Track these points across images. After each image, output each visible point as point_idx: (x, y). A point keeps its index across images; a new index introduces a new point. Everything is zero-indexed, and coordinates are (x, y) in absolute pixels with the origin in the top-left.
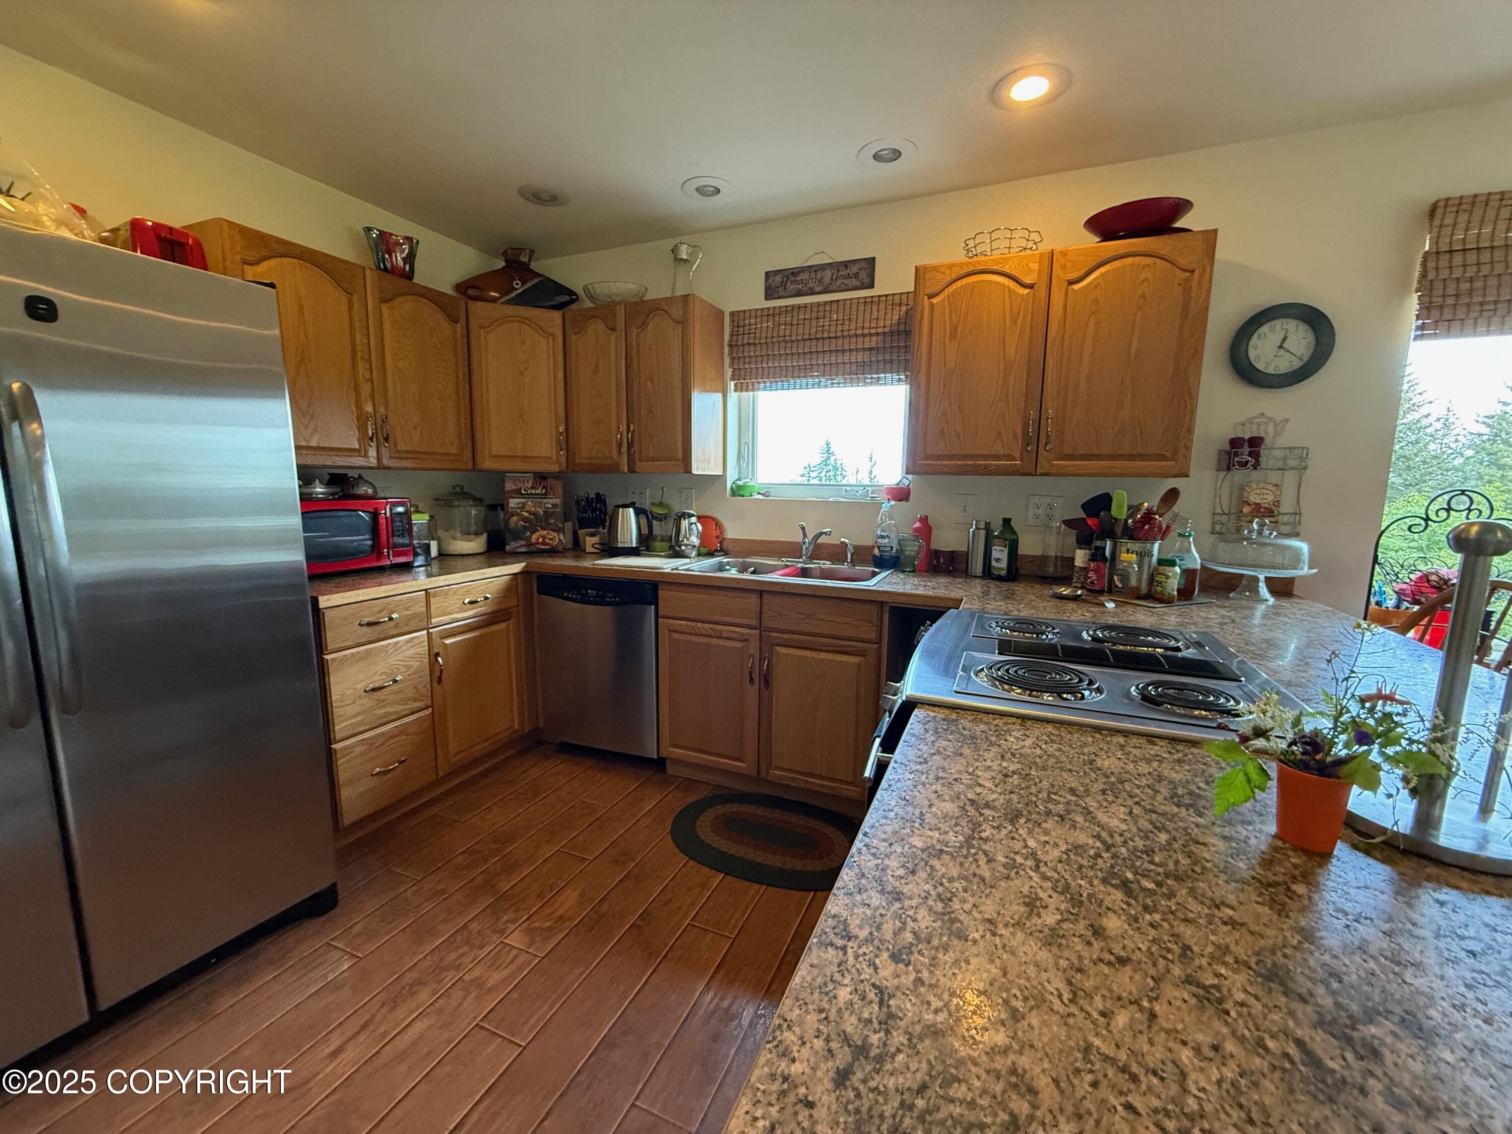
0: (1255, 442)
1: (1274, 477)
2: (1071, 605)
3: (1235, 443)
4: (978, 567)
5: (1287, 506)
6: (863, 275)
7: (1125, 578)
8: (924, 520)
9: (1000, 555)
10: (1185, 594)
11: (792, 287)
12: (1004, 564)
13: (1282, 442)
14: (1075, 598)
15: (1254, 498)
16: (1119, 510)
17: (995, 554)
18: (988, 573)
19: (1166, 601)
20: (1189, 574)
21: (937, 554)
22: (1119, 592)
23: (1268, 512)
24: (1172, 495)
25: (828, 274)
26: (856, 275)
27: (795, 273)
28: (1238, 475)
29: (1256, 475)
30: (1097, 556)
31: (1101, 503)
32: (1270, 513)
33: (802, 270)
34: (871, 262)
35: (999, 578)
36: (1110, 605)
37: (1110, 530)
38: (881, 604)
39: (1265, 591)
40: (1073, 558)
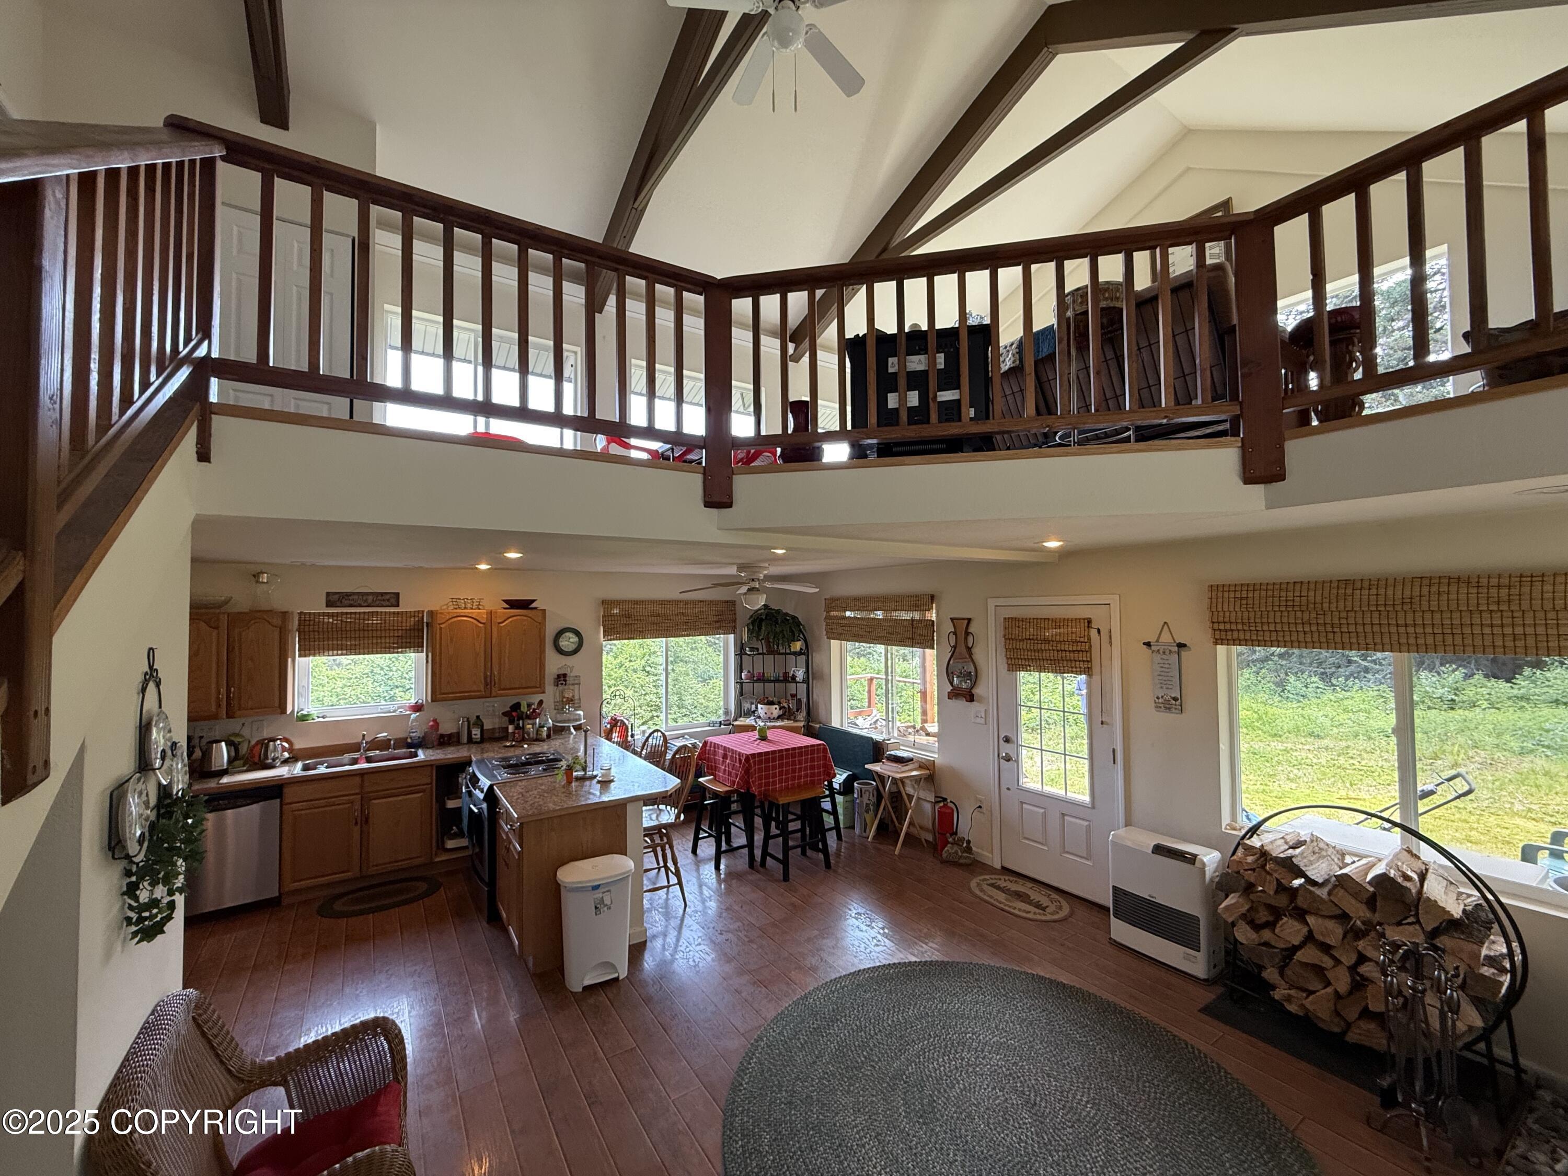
0: (565, 675)
1: (571, 687)
2: (512, 749)
3: (559, 676)
4: (465, 739)
5: (577, 697)
6: (393, 601)
7: (529, 735)
8: (435, 721)
9: (476, 733)
10: (549, 736)
11: (346, 602)
12: (479, 736)
13: (572, 674)
14: (512, 746)
15: (566, 696)
16: (524, 708)
17: (474, 732)
18: (470, 741)
19: (543, 741)
20: (549, 729)
21: (442, 736)
22: (527, 740)
23: (570, 701)
24: (541, 702)
25: (370, 598)
26: (388, 600)
27: (348, 595)
28: (561, 687)
29: (566, 687)
30: (517, 727)
31: (517, 706)
33: (354, 594)
34: (397, 595)
35: (476, 743)
36: (526, 746)
37: (520, 717)
38: (432, 765)
39: (572, 730)
40: (507, 728)
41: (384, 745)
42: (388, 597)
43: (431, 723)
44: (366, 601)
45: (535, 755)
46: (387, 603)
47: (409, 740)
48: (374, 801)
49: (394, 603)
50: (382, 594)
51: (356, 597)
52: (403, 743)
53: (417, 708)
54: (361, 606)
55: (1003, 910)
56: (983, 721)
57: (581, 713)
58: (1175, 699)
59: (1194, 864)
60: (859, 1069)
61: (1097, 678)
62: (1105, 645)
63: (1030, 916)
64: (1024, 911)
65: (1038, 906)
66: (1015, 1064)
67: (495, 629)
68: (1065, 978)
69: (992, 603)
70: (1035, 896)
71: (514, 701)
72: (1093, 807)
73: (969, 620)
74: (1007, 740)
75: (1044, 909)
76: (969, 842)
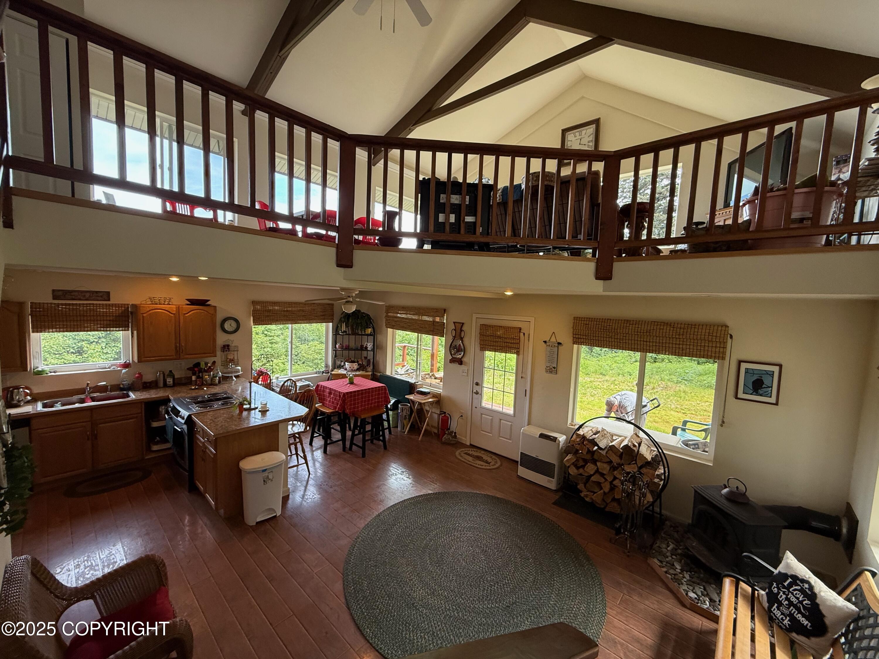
0: (228, 346)
1: (232, 353)
2: (197, 391)
3: (224, 346)
4: (161, 384)
5: (236, 358)
7: (206, 381)
8: (140, 374)
9: (170, 381)
10: (219, 382)
11: (69, 297)
12: (172, 383)
13: (233, 345)
14: (195, 389)
15: (229, 358)
16: (203, 365)
17: (168, 380)
18: (165, 385)
19: (216, 385)
20: (219, 378)
21: (146, 383)
22: (205, 385)
23: (232, 361)
24: (214, 363)
25: (88, 294)
27: (70, 292)
28: (225, 353)
29: (229, 352)
30: (198, 377)
31: (197, 365)
32: (233, 360)
33: (74, 291)
34: (108, 293)
35: (170, 387)
36: (205, 389)
37: (201, 371)
38: (141, 402)
39: (234, 378)
40: (191, 377)
41: (103, 389)
42: (101, 294)
43: (137, 375)
44: (85, 296)
45: (215, 395)
46: (101, 298)
47: (122, 386)
48: (101, 425)
49: (106, 298)
50: (97, 292)
51: (76, 294)
52: (117, 387)
53: (126, 366)
54: (80, 300)
55: (471, 465)
56: (466, 374)
57: (240, 368)
58: (554, 368)
59: (555, 442)
60: (407, 546)
61: (521, 356)
62: (526, 341)
63: (483, 467)
64: (481, 465)
65: (487, 462)
66: (478, 535)
67: (182, 318)
68: (499, 495)
69: (475, 316)
70: (485, 457)
71: (196, 361)
72: (514, 416)
73: (463, 324)
74: (477, 384)
75: (489, 463)
76: (455, 433)
